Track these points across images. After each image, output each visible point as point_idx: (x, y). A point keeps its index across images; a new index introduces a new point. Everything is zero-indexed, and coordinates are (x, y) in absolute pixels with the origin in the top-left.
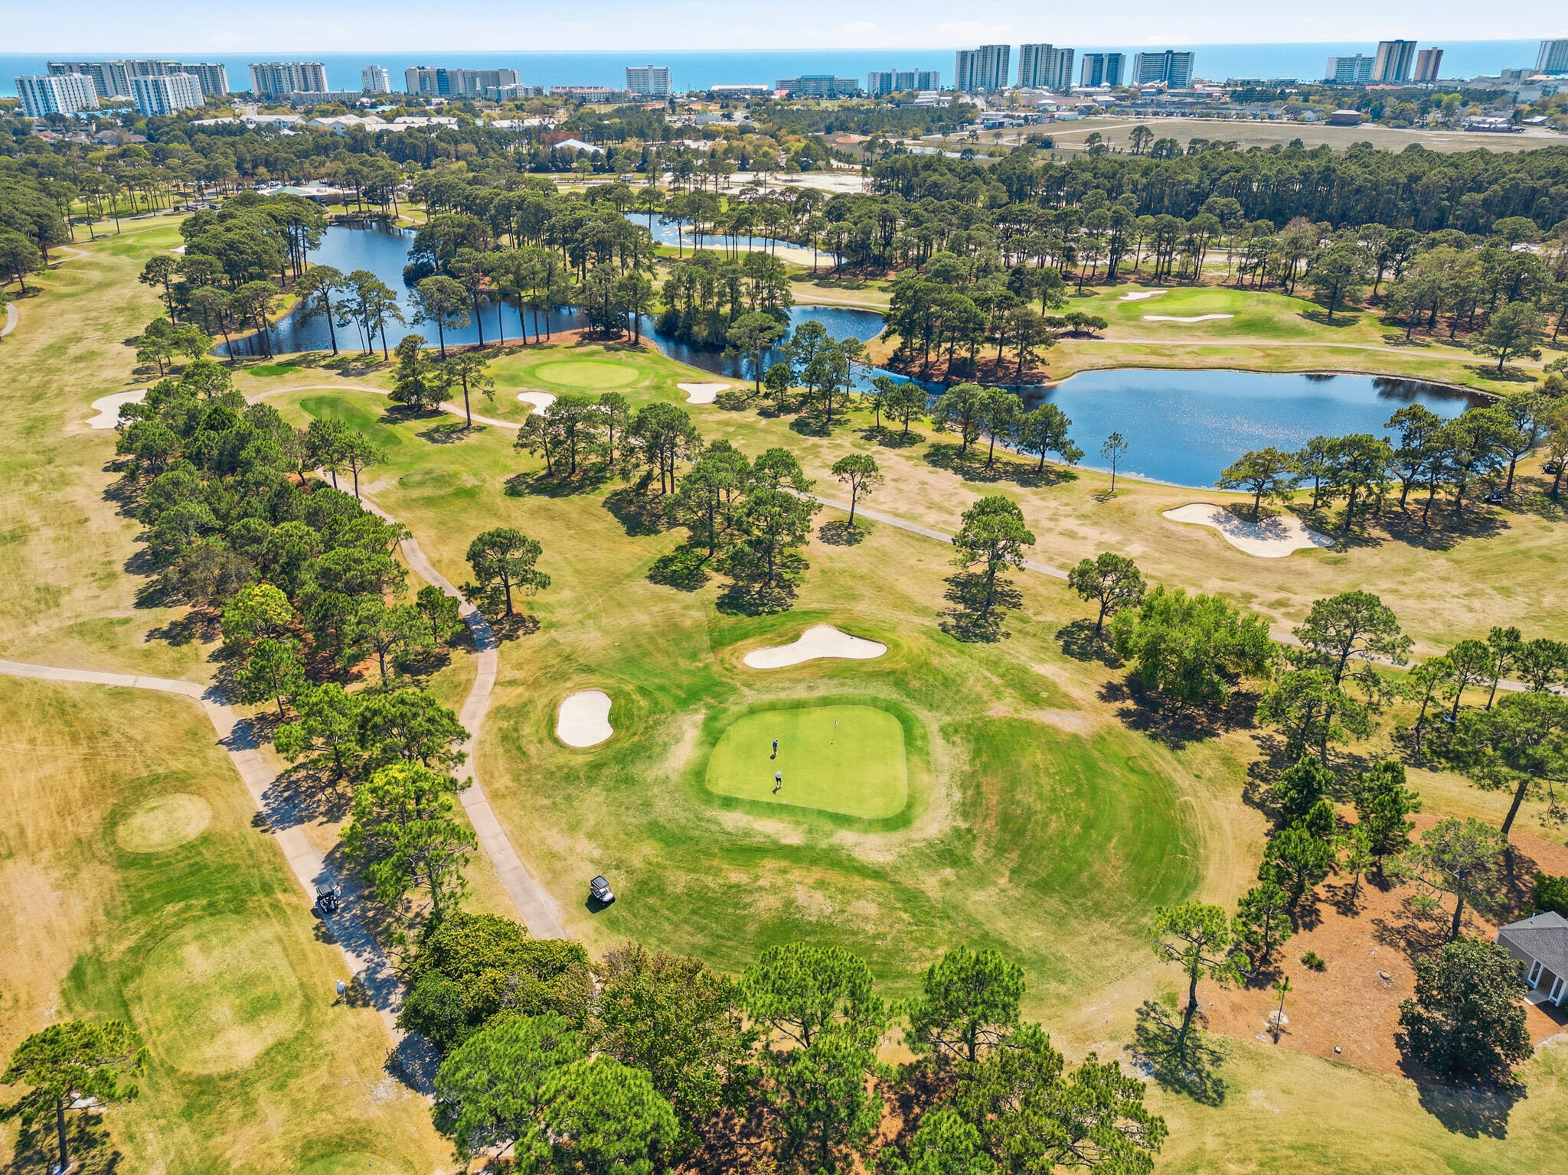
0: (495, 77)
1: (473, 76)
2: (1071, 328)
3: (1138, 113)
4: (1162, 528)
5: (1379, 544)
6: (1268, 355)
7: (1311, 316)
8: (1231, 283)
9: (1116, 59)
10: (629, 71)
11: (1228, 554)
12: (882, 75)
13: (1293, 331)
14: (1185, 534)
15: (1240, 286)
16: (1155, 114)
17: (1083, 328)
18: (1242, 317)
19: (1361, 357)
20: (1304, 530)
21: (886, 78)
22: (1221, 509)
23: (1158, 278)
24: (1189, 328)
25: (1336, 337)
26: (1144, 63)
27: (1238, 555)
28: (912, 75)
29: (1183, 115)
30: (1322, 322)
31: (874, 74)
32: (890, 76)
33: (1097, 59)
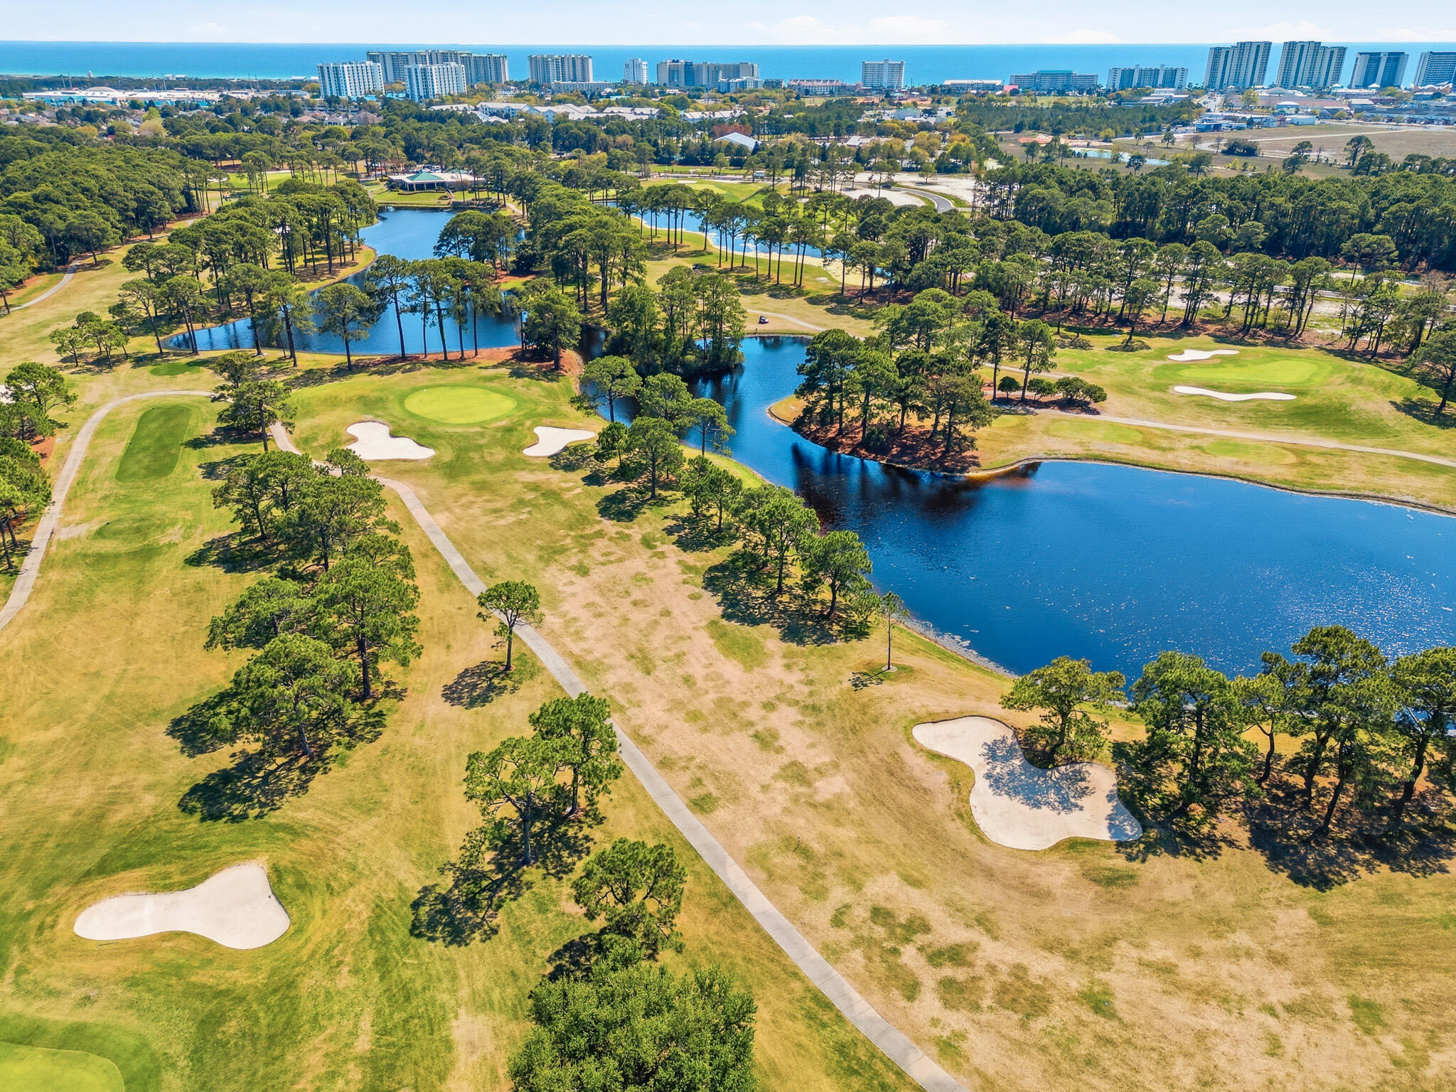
0: (735, 70)
1: (717, 69)
2: (1060, 395)
3: (1390, 120)
4: (895, 755)
5: (1215, 853)
6: (1303, 463)
7: (1410, 408)
8: (1337, 347)
9: (1396, 58)
10: (865, 65)
11: (955, 828)
12: (1124, 71)
13: (1372, 428)
14: (917, 773)
15: (1348, 354)
16: (1411, 121)
17: (1080, 396)
18: (1307, 401)
19: (1441, 480)
20: (1110, 798)
21: (1128, 74)
22: (1010, 734)
23: (1242, 334)
24: (1225, 409)
25: (1426, 443)
26: (1431, 63)
27: (966, 834)
28: (1157, 71)
29: (1446, 123)
30: (1422, 418)
31: (1115, 70)
32: (1132, 72)
33: (1374, 58)
